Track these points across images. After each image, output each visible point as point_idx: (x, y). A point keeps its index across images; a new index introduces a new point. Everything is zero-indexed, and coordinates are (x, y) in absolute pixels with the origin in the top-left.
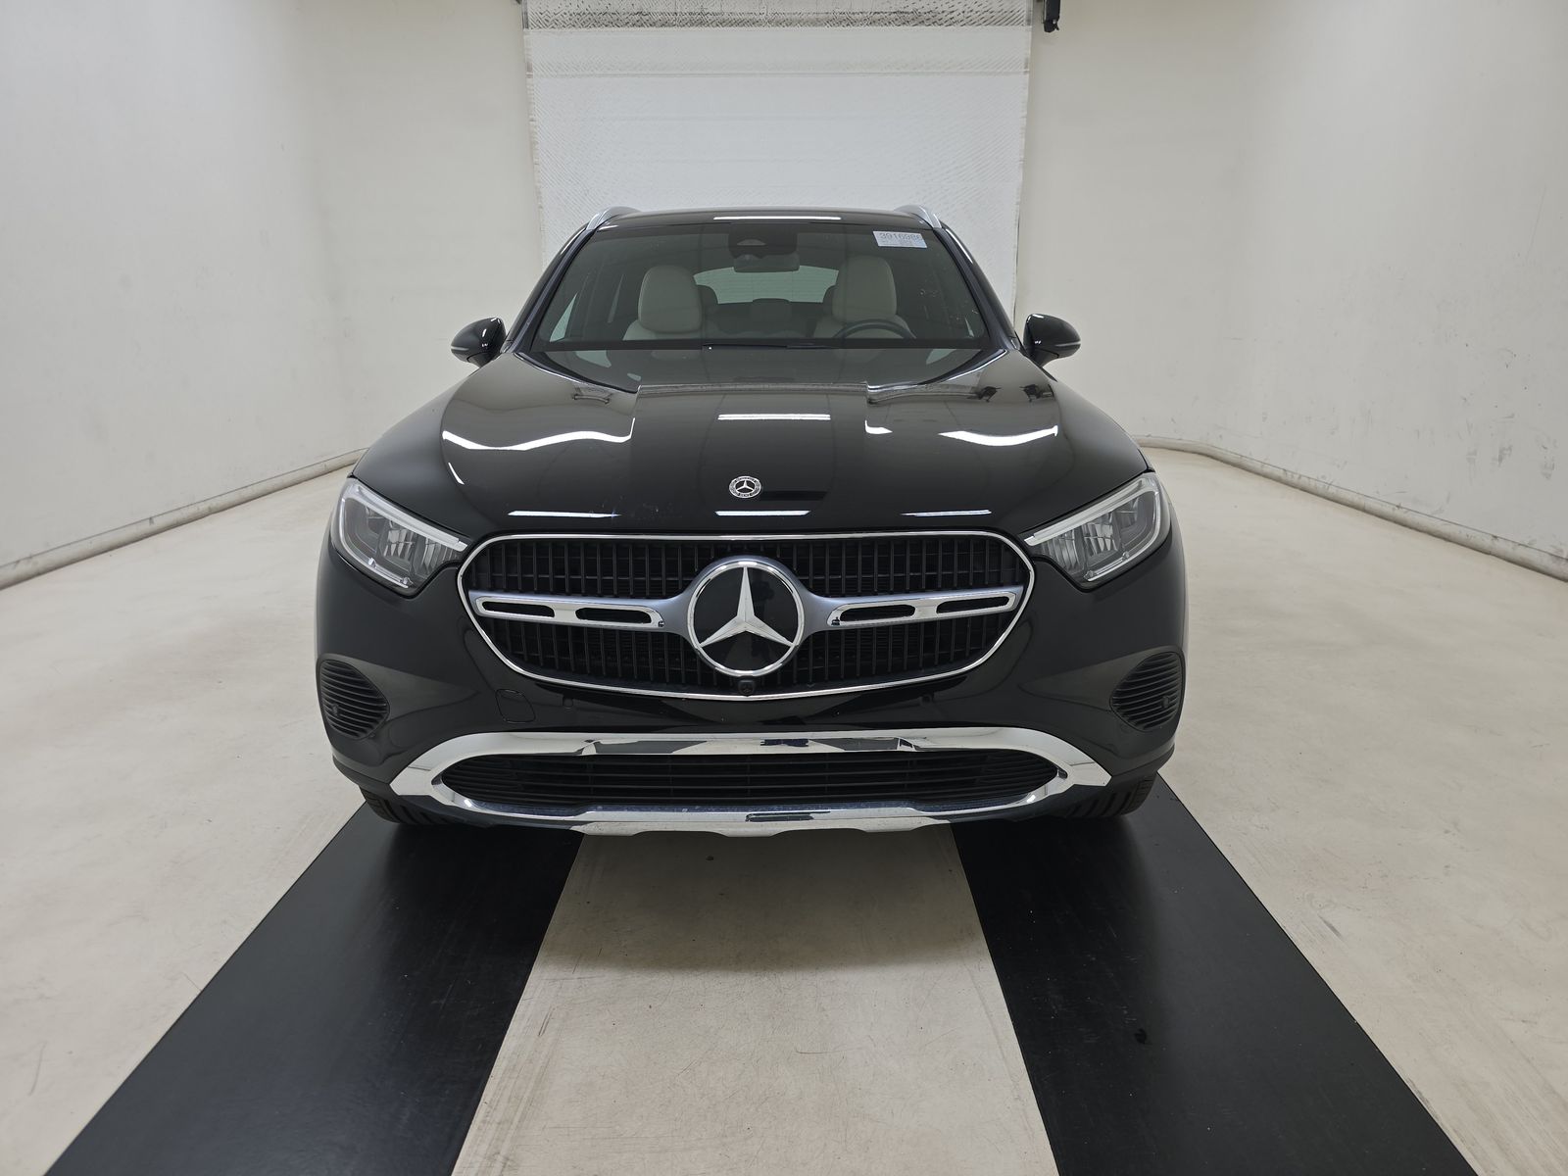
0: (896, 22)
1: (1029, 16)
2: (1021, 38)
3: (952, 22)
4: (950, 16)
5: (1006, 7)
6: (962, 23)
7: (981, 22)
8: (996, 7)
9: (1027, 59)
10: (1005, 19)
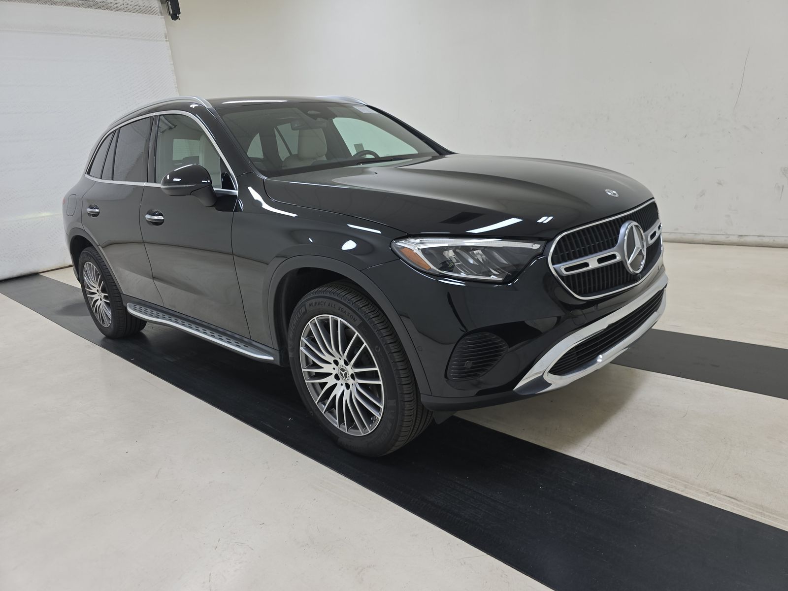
0: (83, 6)
1: (160, 10)
2: (159, 21)
3: (118, 9)
4: (116, 6)
5: (147, 4)
6: (124, 10)
7: (135, 11)
8: (141, 3)
9: (165, 34)
10: (146, 11)
